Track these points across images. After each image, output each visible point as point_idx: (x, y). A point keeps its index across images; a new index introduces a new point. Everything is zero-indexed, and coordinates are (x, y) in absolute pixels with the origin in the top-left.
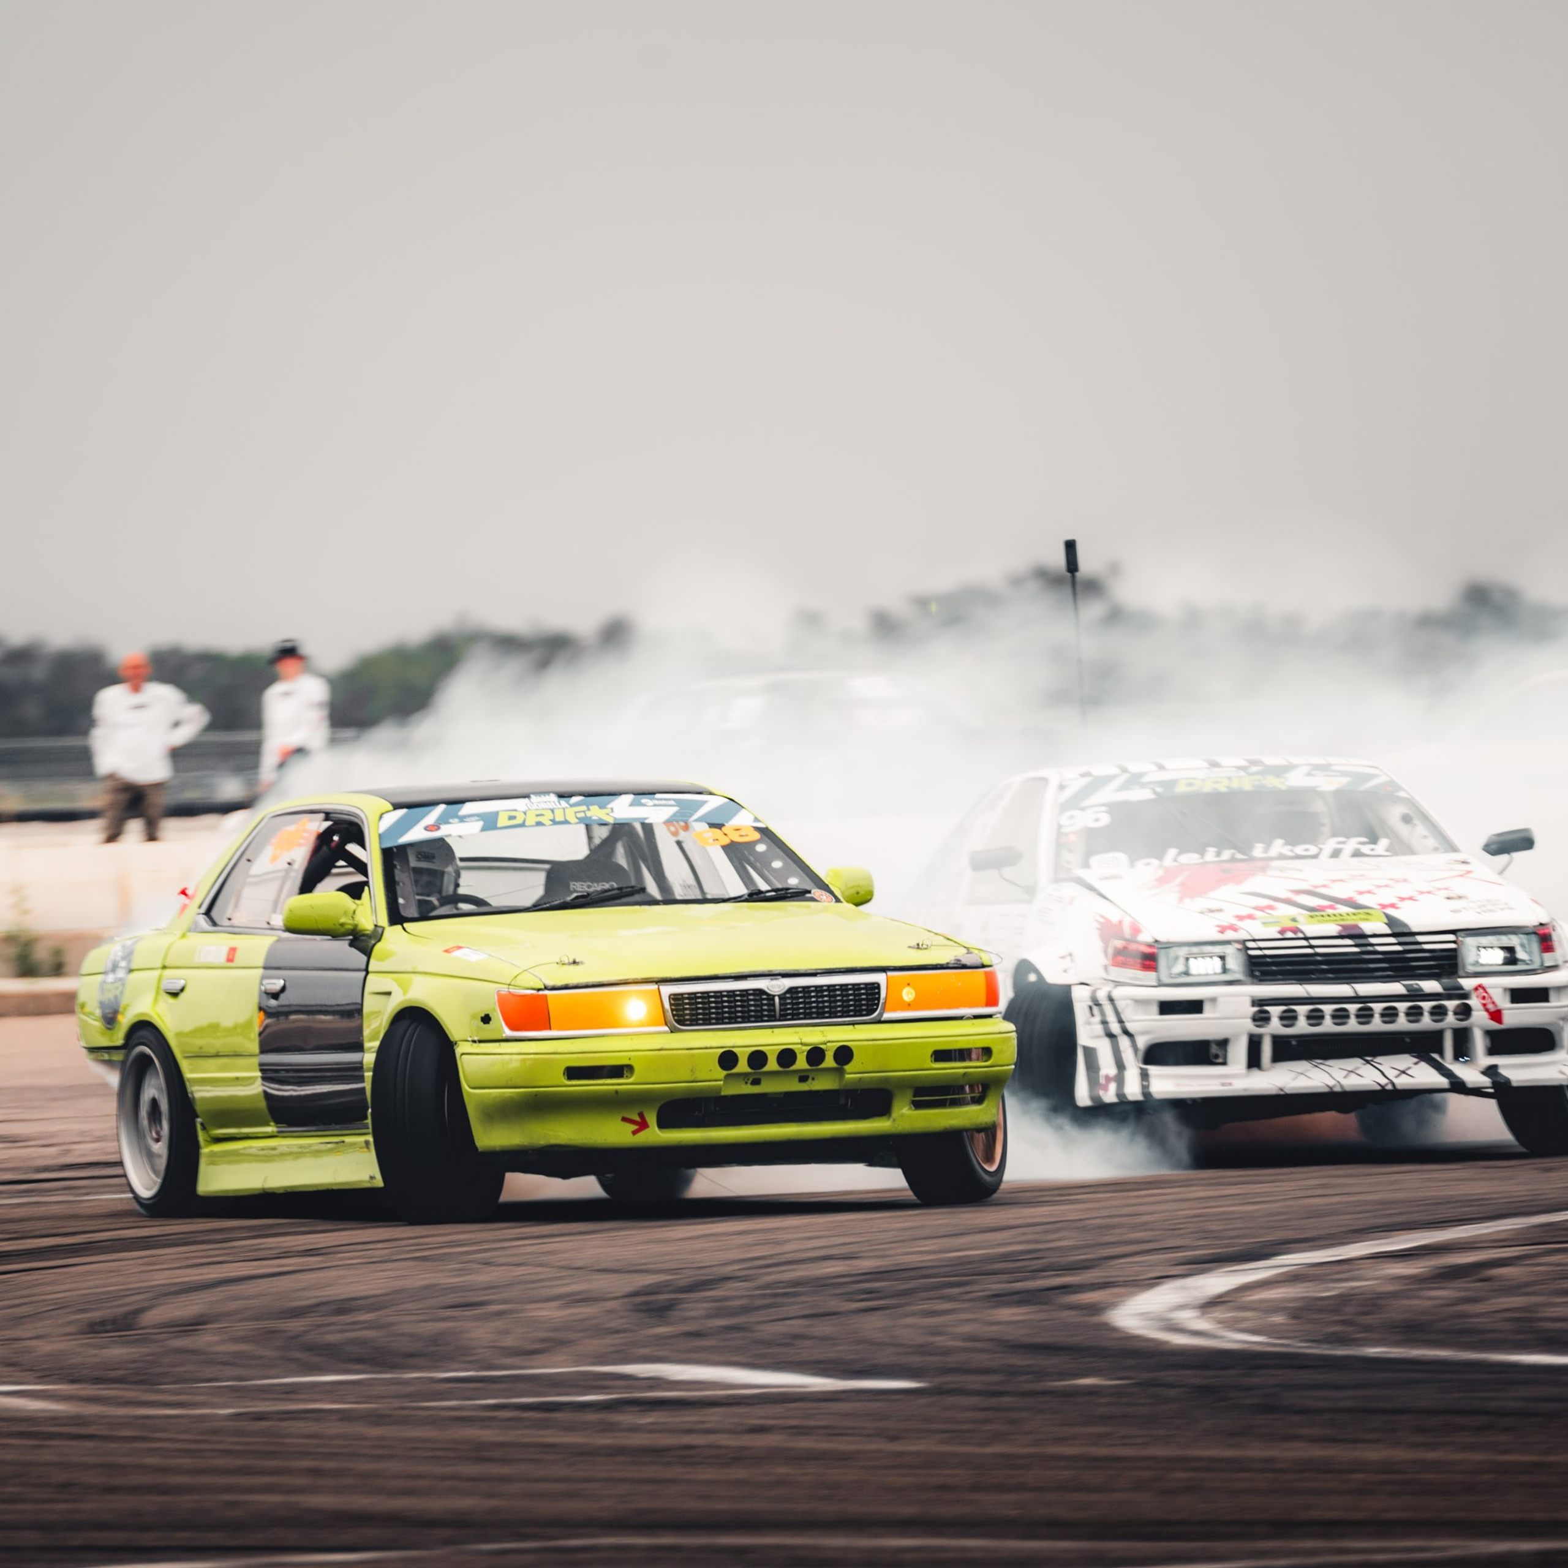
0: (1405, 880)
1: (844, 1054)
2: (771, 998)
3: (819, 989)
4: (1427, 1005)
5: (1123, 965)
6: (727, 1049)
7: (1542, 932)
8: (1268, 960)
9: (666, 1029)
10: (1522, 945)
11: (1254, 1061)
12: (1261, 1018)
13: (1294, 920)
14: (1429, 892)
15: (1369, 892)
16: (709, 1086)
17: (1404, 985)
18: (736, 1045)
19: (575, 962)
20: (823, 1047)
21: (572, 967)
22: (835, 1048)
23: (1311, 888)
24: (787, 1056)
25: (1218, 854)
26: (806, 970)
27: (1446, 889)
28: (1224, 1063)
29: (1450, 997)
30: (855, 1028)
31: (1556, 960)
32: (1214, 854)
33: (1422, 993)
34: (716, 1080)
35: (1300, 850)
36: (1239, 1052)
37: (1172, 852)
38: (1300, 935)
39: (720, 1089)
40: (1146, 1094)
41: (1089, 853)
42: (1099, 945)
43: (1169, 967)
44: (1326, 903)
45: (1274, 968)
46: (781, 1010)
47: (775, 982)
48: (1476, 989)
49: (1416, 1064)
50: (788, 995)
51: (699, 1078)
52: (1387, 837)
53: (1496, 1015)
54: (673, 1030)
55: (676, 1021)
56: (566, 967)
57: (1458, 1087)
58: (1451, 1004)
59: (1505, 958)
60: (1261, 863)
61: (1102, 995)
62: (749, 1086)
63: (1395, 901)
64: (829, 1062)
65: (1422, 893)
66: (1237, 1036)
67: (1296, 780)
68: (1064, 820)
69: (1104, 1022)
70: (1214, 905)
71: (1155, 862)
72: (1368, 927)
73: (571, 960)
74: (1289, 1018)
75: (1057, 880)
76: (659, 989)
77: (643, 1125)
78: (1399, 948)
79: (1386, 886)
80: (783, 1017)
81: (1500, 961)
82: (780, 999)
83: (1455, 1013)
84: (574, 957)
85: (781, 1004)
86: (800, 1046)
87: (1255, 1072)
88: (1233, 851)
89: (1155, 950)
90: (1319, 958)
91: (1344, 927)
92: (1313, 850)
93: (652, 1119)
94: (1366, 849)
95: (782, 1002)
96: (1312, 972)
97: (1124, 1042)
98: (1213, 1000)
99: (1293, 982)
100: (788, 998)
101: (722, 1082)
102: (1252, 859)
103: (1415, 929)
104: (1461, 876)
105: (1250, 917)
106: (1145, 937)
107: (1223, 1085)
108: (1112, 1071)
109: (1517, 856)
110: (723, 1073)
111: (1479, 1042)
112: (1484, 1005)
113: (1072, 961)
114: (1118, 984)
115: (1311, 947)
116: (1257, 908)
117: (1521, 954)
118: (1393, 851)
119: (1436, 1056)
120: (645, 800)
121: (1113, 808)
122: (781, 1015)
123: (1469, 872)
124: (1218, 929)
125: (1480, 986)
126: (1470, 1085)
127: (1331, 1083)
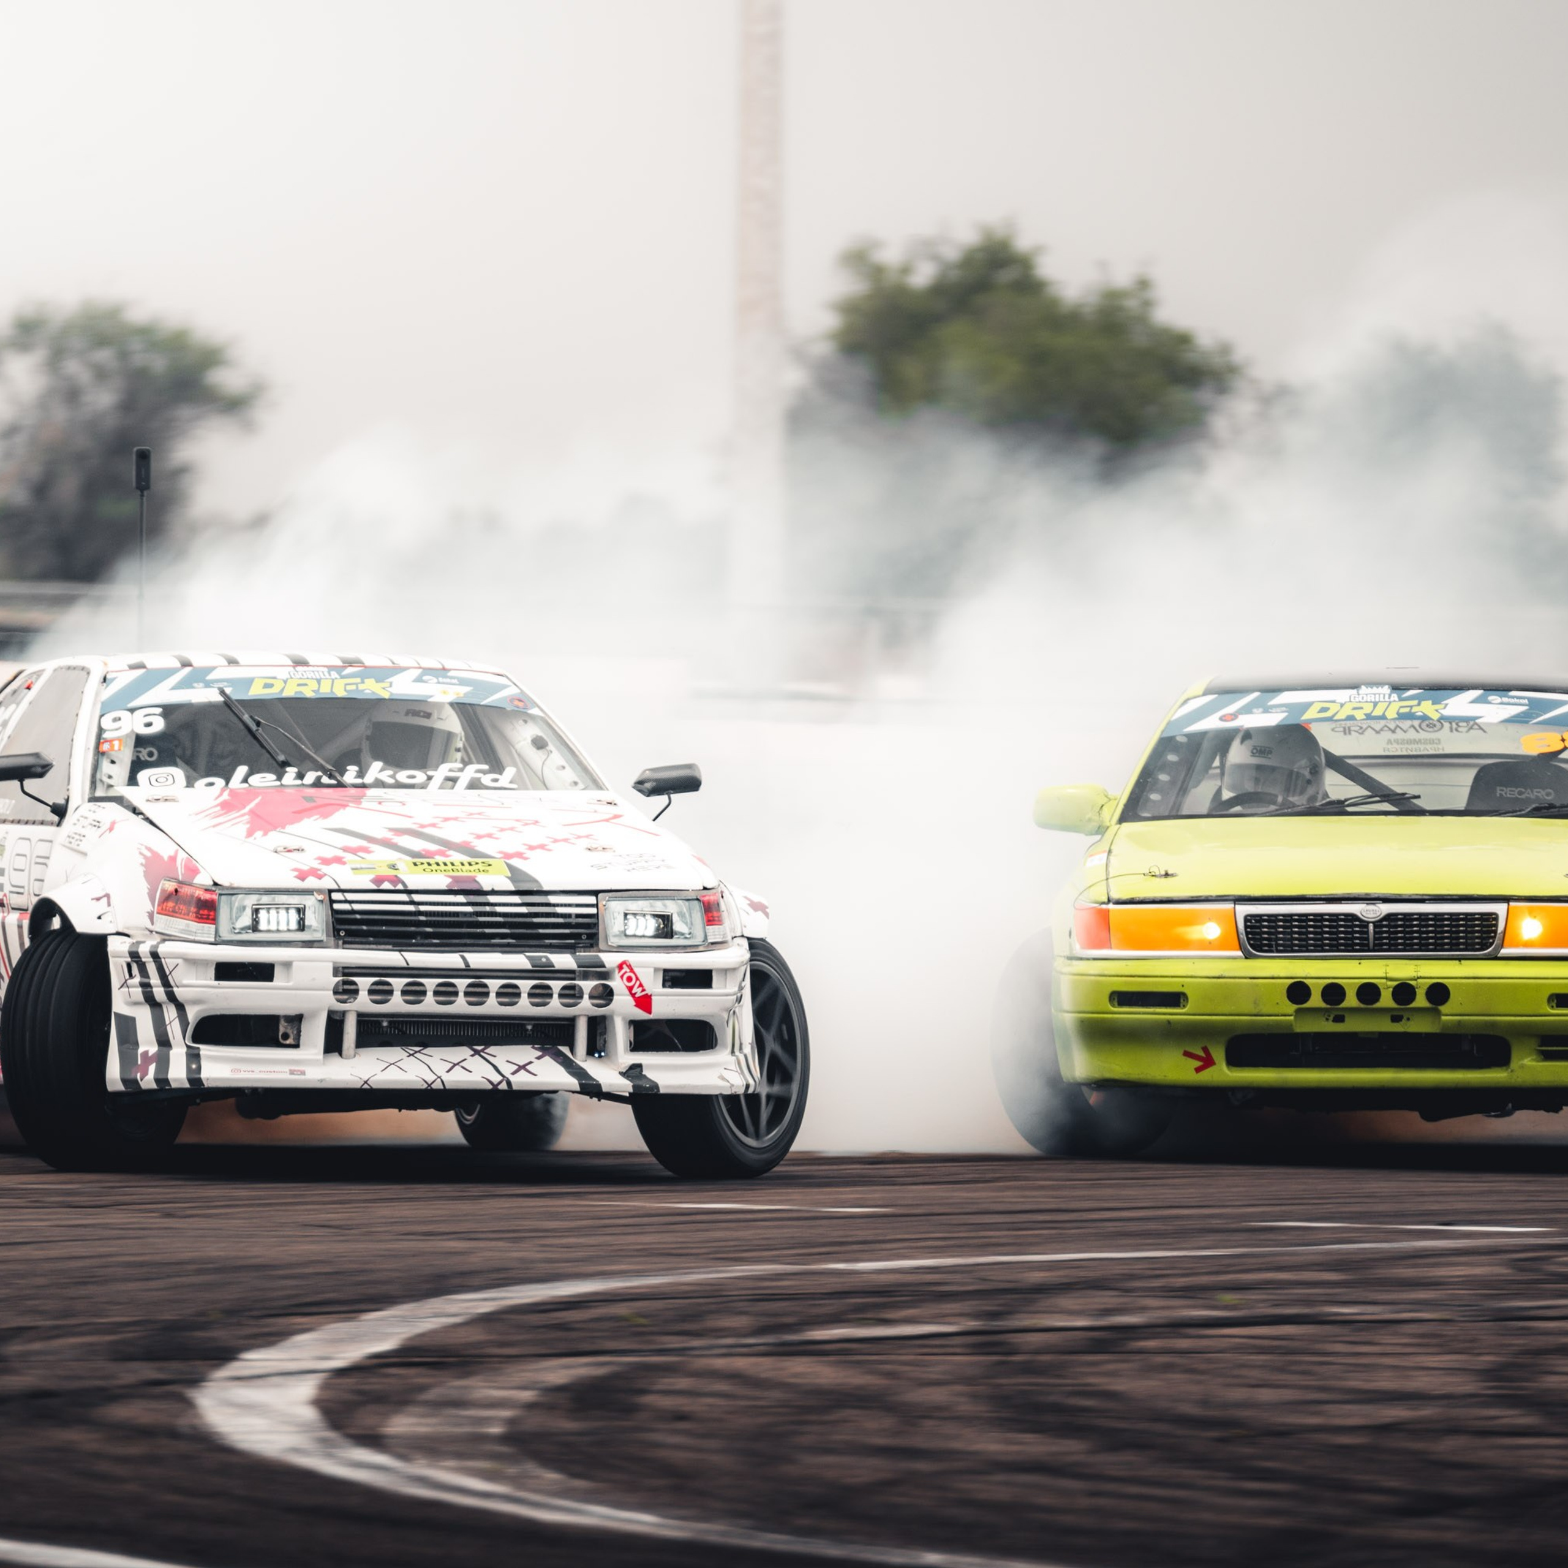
0: (536, 823)
1: (1439, 993)
2: (1364, 924)
3: (1423, 917)
4: (556, 985)
5: (173, 913)
6: (1298, 980)
7: (706, 898)
8: (358, 917)
9: (1240, 953)
10: (681, 915)
11: (333, 1044)
12: (347, 990)
13: (393, 867)
14: (566, 840)
15: (490, 836)
16: (1276, 1021)
17: (527, 957)
18: (1309, 975)
19: (1167, 875)
20: (1413, 983)
21: (1163, 880)
22: (1428, 986)
23: (414, 827)
24: (1368, 992)
25: (300, 776)
26: (1410, 895)
27: (587, 836)
28: (296, 1046)
29: (585, 976)
30: (1461, 964)
31: (724, 935)
32: (294, 775)
33: (552, 968)
34: (1285, 1015)
35: (403, 776)
36: (315, 1032)
37: (242, 770)
38: (400, 887)
39: (1289, 1025)
40: (195, 1081)
41: (137, 766)
42: (144, 887)
43: (233, 921)
44: (433, 847)
45: (365, 928)
46: (1375, 939)
47: (1371, 907)
48: (620, 967)
49: (539, 1058)
50: (1384, 923)
51: (1264, 1011)
52: (515, 765)
53: (644, 1002)
54: (1248, 956)
55: (1251, 945)
56: (1157, 880)
57: (591, 1089)
58: (587, 985)
59: (658, 929)
60: (353, 791)
61: (144, 950)
62: (1330, 1023)
63: (522, 849)
64: (1421, 1001)
65: (556, 841)
66: (314, 1014)
67: (402, 687)
68: (106, 722)
69: (146, 986)
70: (293, 843)
71: (219, 782)
72: (486, 882)
73: (1163, 873)
74: (381, 992)
75: (93, 799)
76: (1235, 908)
77: (1208, 1062)
78: (524, 910)
79: (512, 829)
80: (1378, 947)
81: (651, 931)
82: (1375, 927)
83: (591, 997)
84: (1166, 869)
85: (1375, 933)
86: (1384, 981)
87: (334, 1058)
88: (320, 773)
89: (215, 897)
90: (422, 918)
91: (455, 879)
92: (420, 777)
93: (1219, 1054)
94: (486, 780)
95: (1377, 930)
96: (413, 935)
97: (170, 1013)
98: (287, 965)
99: (390, 947)
100: (1385, 926)
101: (1292, 1018)
102: (340, 785)
103: (546, 887)
104: (607, 820)
105: (339, 860)
106: (203, 879)
107: (292, 1072)
108: (153, 1049)
109: (679, 799)
110: (1292, 1008)
111: (621, 1035)
112: (630, 989)
113: (109, 905)
114: (166, 938)
115: (412, 903)
116: (346, 849)
117: (678, 926)
118: (519, 783)
119: (565, 1050)
120: (1494, 698)
121: (168, 711)
122: (1375, 945)
123: (616, 817)
124: (296, 873)
125: (624, 963)
126: (604, 1089)
127: (430, 1078)
